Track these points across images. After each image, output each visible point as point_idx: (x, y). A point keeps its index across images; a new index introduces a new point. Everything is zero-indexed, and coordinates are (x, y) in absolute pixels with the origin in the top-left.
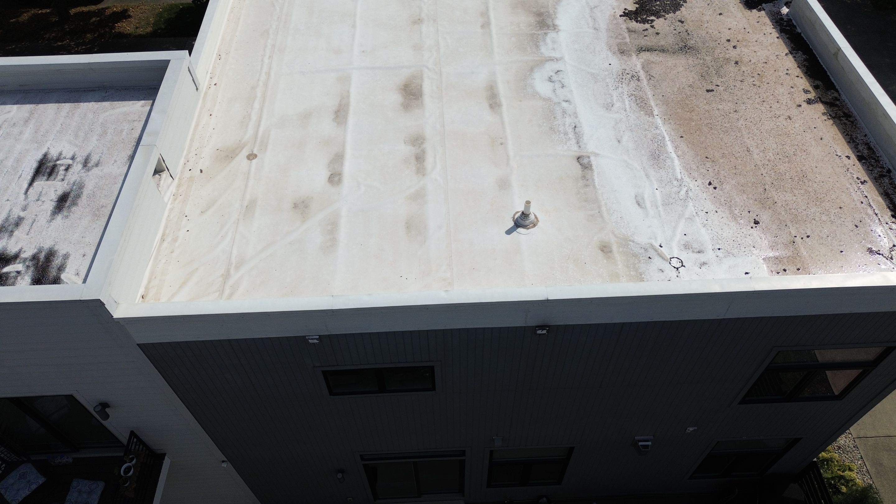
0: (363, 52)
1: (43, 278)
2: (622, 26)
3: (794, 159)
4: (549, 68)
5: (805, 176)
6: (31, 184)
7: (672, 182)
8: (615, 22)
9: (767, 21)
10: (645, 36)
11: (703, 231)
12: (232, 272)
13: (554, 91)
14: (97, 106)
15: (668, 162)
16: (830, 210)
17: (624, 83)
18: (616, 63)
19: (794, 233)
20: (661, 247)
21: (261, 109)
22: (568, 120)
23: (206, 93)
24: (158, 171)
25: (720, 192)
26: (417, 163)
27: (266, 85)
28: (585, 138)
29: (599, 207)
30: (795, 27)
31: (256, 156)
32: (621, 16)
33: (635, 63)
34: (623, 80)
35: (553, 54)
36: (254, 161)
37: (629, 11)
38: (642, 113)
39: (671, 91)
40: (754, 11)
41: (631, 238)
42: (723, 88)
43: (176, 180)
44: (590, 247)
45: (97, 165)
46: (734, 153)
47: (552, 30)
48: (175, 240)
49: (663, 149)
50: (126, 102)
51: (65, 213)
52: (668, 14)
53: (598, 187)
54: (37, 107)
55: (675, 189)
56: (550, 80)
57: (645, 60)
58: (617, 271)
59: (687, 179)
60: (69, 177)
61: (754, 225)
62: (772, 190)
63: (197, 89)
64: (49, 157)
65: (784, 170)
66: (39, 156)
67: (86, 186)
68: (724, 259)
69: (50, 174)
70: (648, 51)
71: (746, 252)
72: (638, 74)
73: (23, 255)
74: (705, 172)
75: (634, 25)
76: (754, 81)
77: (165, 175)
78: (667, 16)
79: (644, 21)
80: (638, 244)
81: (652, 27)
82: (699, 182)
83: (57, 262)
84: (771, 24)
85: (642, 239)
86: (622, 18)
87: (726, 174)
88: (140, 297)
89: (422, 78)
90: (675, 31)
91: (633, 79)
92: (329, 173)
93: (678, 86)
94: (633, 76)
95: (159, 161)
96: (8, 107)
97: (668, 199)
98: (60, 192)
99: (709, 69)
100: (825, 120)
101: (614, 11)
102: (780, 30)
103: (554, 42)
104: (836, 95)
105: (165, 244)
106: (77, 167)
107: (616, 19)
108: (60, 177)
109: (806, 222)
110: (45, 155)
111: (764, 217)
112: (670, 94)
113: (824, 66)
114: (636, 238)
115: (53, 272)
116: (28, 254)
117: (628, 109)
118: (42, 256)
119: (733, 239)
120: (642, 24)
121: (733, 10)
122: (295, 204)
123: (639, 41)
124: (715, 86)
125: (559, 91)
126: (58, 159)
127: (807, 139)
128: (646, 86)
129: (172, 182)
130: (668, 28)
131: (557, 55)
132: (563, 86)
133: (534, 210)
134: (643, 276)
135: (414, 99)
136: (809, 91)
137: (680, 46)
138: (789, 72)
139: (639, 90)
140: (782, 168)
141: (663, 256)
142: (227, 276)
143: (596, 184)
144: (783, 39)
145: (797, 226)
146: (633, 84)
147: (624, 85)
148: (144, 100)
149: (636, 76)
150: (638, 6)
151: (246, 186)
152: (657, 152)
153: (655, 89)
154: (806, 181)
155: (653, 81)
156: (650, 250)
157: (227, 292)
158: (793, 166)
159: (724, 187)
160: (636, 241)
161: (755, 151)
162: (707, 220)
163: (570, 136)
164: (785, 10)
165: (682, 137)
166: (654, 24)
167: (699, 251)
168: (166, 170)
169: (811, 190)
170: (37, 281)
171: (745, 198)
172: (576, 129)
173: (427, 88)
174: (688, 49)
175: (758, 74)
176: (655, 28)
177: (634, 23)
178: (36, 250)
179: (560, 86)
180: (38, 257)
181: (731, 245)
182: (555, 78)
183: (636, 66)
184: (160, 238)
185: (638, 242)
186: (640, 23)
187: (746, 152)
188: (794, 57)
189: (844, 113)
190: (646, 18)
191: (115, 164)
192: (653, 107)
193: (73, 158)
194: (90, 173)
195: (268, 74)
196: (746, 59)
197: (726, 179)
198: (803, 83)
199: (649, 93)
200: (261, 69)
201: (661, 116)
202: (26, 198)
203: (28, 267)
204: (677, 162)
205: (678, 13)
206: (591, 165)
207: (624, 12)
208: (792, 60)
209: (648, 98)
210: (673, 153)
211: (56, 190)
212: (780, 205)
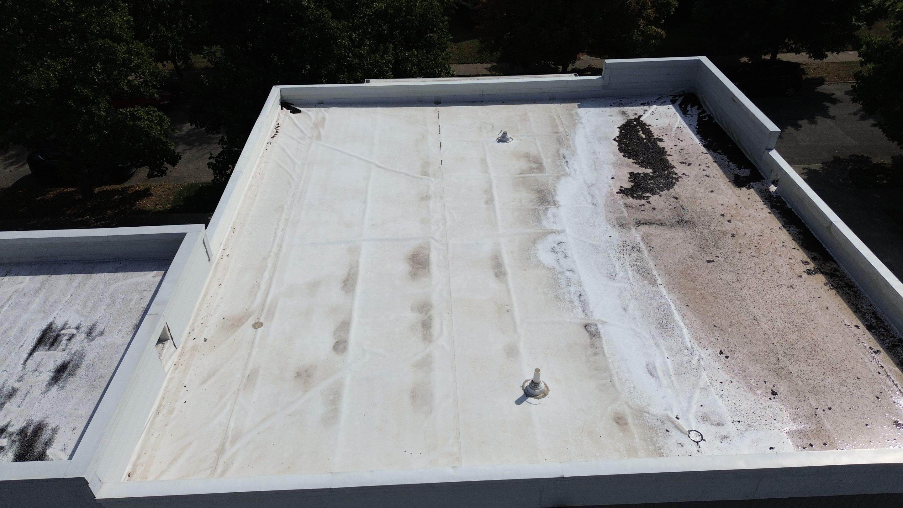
0: (373, 225)
1: (27, 454)
2: (619, 202)
3: (803, 329)
4: (551, 240)
5: (817, 346)
6: (31, 354)
7: (682, 351)
8: (612, 198)
9: (757, 197)
10: (642, 211)
11: (720, 402)
12: (227, 445)
13: (558, 261)
14: (110, 277)
15: (677, 331)
16: (847, 381)
17: (625, 254)
18: (616, 235)
19: (814, 405)
20: (678, 419)
21: (271, 279)
22: (573, 289)
23: (218, 264)
24: (162, 340)
25: (732, 361)
26: (423, 330)
27: (277, 255)
28: (591, 306)
29: (611, 376)
30: (785, 203)
31: (262, 324)
32: (617, 193)
33: (635, 236)
34: (624, 251)
35: (555, 227)
36: (260, 330)
37: (625, 188)
38: (646, 282)
39: (672, 262)
40: (744, 189)
41: (646, 410)
42: (723, 259)
43: (179, 349)
44: (604, 418)
45: (101, 334)
46: (742, 322)
47: (553, 205)
48: (171, 412)
49: (670, 318)
50: (139, 272)
51: (61, 384)
52: (662, 191)
53: (607, 355)
54: (49, 278)
55: (686, 358)
56: (553, 250)
57: (644, 233)
58: (635, 445)
59: (697, 348)
60: (71, 347)
61: (772, 397)
62: (785, 359)
63: (209, 260)
64: (54, 326)
65: (794, 339)
66: (44, 326)
67: (86, 357)
68: (745, 433)
69: (52, 344)
70: (646, 224)
71: (768, 425)
72: (639, 245)
73: (10, 429)
74: (715, 340)
75: (630, 200)
76: (751, 253)
77: (168, 344)
78: (661, 193)
79: (640, 198)
80: (654, 415)
81: (648, 202)
82: (710, 351)
83: (45, 435)
84: (761, 201)
85: (657, 410)
86: (619, 194)
87: (736, 343)
88: (126, 475)
89: (429, 249)
90: (670, 207)
91: (634, 250)
92: (335, 341)
93: (678, 257)
94: (633, 248)
95: (164, 330)
96: (21, 278)
97: (680, 368)
98: (59, 362)
99: (707, 241)
100: (828, 290)
101: (611, 188)
102: (771, 206)
103: (555, 216)
104: (835, 266)
105: (160, 417)
106: (81, 337)
107: (613, 195)
108: (61, 347)
109: (826, 394)
110: (50, 325)
111: (781, 388)
112: (671, 265)
113: (818, 239)
114: (650, 408)
115: (39, 447)
116: (15, 428)
117: (631, 279)
118: (30, 431)
119: (753, 410)
120: (638, 200)
121: (723, 188)
122: (298, 373)
123: (637, 215)
124: (715, 257)
125: (562, 261)
126: (63, 329)
127: (813, 308)
128: (647, 257)
129: (175, 351)
130: (663, 204)
131: (559, 228)
132: (566, 257)
133: (543, 379)
134: (662, 450)
135: (421, 268)
136: (807, 262)
137: (677, 220)
138: (785, 244)
139: (641, 260)
140: (793, 337)
141: (681, 428)
142: (221, 451)
143: (606, 352)
144: (775, 215)
145: (817, 397)
146: (635, 255)
147: (625, 256)
148: (156, 270)
149: (637, 247)
150: (633, 184)
151: (250, 355)
152: (665, 321)
153: (657, 259)
154: (819, 351)
155: (653, 252)
156: (666, 422)
157: (220, 469)
158: (802, 335)
159: (736, 356)
160: (651, 412)
161: (763, 321)
162: (722, 391)
163: (576, 304)
164: (773, 188)
165: (688, 306)
166: (650, 199)
167: (718, 423)
168: (171, 339)
169: (825, 359)
170: (20, 457)
171: (759, 368)
172: (582, 297)
173: (434, 258)
174: (685, 223)
175: (755, 246)
176: (651, 204)
177: (631, 199)
178: (24, 424)
179: (563, 256)
180: (26, 430)
181: (751, 417)
182: (557, 249)
183: (635, 238)
184: (156, 410)
185: (654, 414)
186: (636, 199)
187: (754, 321)
188: (788, 230)
189: (846, 283)
190: (642, 195)
191: (119, 334)
192: (656, 276)
193: (78, 328)
194: (93, 343)
195: (280, 247)
196: (741, 233)
197: (738, 348)
198: (800, 255)
199: (650, 263)
200: (274, 241)
201: (665, 286)
202: (24, 368)
203: (14, 442)
204: (685, 330)
205: (671, 190)
206: (599, 332)
207: (620, 190)
208: (787, 233)
209: (650, 269)
210: (680, 321)
211: (56, 361)
212: (796, 375)
